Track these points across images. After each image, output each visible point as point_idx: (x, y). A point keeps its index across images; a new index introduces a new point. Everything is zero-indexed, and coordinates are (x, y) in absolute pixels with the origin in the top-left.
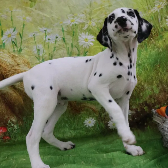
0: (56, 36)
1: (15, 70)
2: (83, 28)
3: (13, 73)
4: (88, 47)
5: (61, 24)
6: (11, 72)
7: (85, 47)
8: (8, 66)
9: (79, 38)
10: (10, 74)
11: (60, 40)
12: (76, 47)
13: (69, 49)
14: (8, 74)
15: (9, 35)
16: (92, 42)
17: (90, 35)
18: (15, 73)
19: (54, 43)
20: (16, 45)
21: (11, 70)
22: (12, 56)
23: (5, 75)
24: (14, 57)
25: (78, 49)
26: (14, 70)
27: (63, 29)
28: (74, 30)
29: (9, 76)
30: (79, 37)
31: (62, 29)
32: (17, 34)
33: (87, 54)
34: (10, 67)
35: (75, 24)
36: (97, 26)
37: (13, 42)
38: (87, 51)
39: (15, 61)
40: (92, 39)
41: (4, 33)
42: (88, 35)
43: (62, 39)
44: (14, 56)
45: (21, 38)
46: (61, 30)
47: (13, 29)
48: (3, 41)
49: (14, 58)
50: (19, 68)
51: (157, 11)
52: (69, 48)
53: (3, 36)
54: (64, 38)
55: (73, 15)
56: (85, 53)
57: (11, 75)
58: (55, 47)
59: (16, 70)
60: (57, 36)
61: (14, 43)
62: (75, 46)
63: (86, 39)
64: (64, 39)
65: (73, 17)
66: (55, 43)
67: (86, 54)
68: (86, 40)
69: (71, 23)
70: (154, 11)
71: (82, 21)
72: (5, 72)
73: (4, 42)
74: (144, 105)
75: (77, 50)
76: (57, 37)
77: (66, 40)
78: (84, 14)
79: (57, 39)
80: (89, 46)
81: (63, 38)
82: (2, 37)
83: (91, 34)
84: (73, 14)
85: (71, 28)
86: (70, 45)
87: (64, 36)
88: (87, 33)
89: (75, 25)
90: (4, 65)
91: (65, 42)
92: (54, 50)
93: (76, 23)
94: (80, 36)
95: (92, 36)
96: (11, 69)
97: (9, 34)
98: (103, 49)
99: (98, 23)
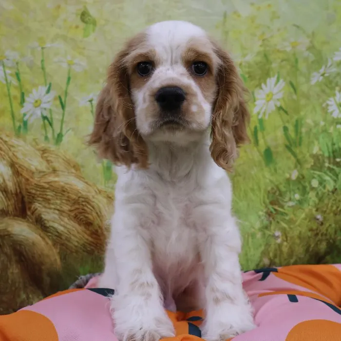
1: (48, 183)
3: (42, 190)
6: (39, 189)
8: (33, 173)
10: (38, 193)
14: (34, 191)
15: (36, 102)
18: (48, 190)
20: (51, 124)
21: (39, 184)
22: (43, 151)
23: (28, 195)
24: (46, 153)
26: (45, 183)
29: (36, 196)
32: (55, 99)
34: (39, 176)
36: (240, 69)
37: (45, 118)
39: (48, 163)
41: (26, 98)
44: (45, 150)
45: (63, 107)
47: (45, 89)
48: (25, 115)
49: (45, 155)
50: (56, 179)
53: (25, 104)
57: (40, 194)
59: (50, 184)
61: (46, 121)
72: (27, 189)
73: (25, 119)
82: (23, 107)
90: (25, 172)
96: (39, 181)
97: (36, 99)
98: (256, 128)
99: (243, 64)
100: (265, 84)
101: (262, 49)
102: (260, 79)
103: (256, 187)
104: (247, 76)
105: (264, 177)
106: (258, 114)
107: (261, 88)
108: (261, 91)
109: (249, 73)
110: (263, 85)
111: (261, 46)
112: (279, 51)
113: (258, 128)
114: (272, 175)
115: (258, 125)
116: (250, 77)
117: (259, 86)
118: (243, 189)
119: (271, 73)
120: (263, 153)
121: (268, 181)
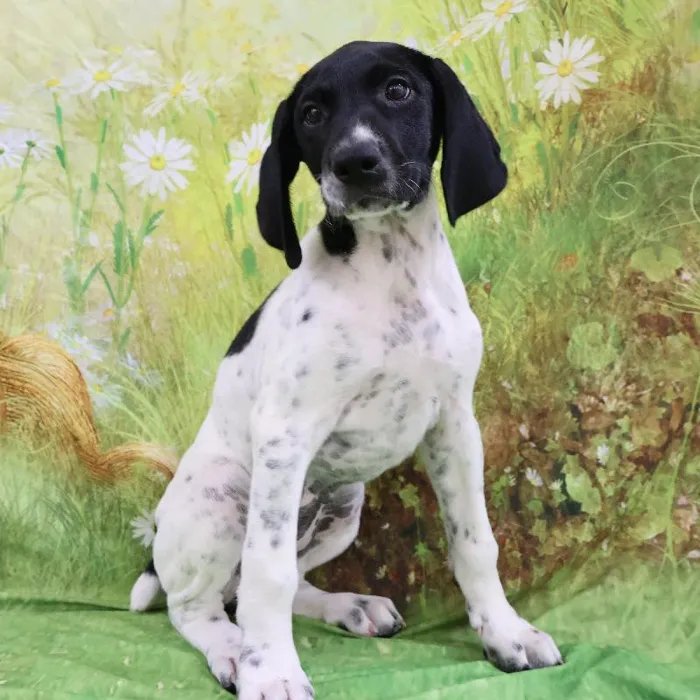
0: (28, 139)
2: (146, 111)
4: (163, 195)
5: (53, 89)
7: (153, 192)
9: (128, 151)
11: (42, 157)
12: (113, 191)
13: (78, 199)
16: (184, 173)
17: (174, 139)
19: (19, 166)
25: (121, 200)
27: (58, 109)
28: (108, 115)
30: (125, 147)
31: (54, 111)
33: (157, 222)
35: (112, 90)
36: (205, 100)
38: (160, 212)
40: (184, 158)
42: (168, 139)
43: (55, 151)
46: (52, 115)
51: (491, 33)
52: (80, 191)
54: (61, 148)
55: (105, 53)
56: (151, 222)
58: (22, 187)
60: (33, 140)
62: (109, 186)
63: (158, 159)
64: (60, 153)
65: (105, 59)
66: (24, 168)
67: (154, 224)
68: (156, 163)
69: (94, 87)
70: (478, 32)
71: (143, 78)
74: (402, 479)
75: (113, 203)
76: (31, 144)
77: (69, 156)
78: (151, 48)
79: (33, 151)
80: (166, 189)
81: (57, 148)
83: (179, 136)
84: (105, 48)
85: (94, 105)
86: (88, 182)
87: (63, 143)
88: (162, 131)
89: (110, 95)
91: (63, 164)
92: (17, 197)
93: (119, 87)
94: (132, 144)
95: (185, 144)
98: (229, 207)
99: (212, 92)
100: (249, 132)
101: (246, 69)
102: (240, 123)
103: (224, 312)
104: (217, 114)
105: (240, 297)
106: (235, 184)
107: (241, 140)
108: (240, 144)
109: (220, 109)
110: (244, 135)
111: (244, 64)
112: (274, 77)
113: (233, 211)
114: (253, 295)
115: (233, 205)
116: (222, 116)
117: (237, 134)
118: (202, 312)
119: (260, 114)
120: (240, 256)
121: (245, 305)
